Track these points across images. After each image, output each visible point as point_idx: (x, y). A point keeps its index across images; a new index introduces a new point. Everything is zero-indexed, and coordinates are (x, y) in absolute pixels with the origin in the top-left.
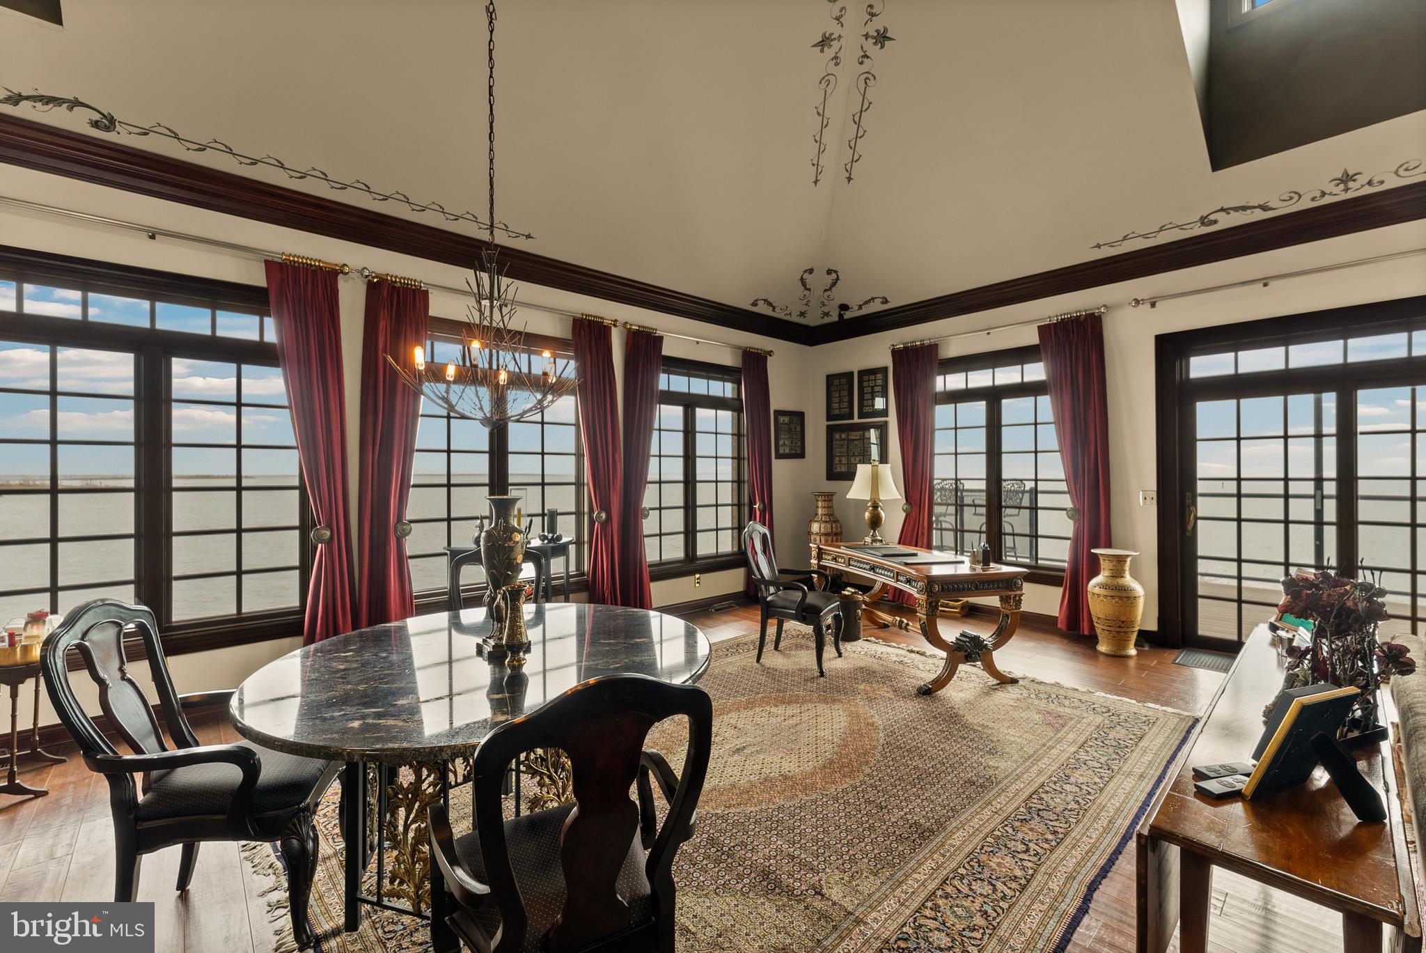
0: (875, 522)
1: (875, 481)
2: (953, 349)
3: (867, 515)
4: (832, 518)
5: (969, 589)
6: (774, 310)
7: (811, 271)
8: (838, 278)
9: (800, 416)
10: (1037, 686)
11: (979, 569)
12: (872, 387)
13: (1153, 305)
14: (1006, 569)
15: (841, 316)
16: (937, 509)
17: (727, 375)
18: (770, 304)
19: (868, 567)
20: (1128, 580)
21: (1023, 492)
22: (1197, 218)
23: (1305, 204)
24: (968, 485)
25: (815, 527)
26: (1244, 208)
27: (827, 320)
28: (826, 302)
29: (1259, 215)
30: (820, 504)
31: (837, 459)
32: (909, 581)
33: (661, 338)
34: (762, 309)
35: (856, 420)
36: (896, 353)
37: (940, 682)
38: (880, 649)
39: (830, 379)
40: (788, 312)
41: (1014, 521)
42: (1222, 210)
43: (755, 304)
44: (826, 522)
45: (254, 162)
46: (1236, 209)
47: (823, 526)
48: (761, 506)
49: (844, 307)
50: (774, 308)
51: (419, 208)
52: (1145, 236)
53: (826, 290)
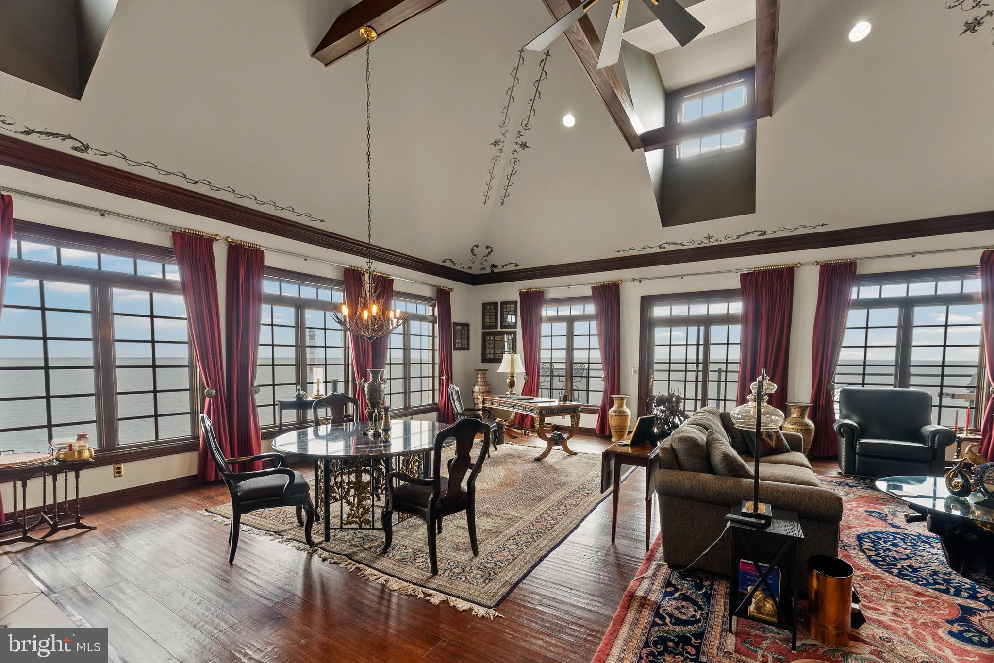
0: (512, 384)
1: (513, 363)
2: (551, 294)
3: (508, 380)
4: (486, 384)
5: (558, 413)
6: (454, 265)
7: (477, 246)
8: (492, 251)
9: (467, 326)
10: (585, 455)
11: (562, 404)
12: (508, 312)
13: (640, 282)
14: (573, 403)
15: (492, 271)
16: (541, 379)
17: (427, 302)
18: (453, 262)
19: (510, 406)
20: (625, 408)
21: (584, 369)
22: (658, 245)
23: (696, 245)
24: (556, 366)
25: (477, 389)
26: (675, 244)
27: (483, 272)
28: (484, 263)
29: (680, 247)
30: (479, 376)
31: (488, 351)
32: (531, 410)
33: (392, 280)
34: (448, 264)
35: (499, 329)
36: (522, 294)
37: (544, 455)
38: (515, 446)
39: (485, 305)
40: (462, 266)
41: (579, 384)
42: (667, 243)
43: (444, 261)
44: (483, 385)
45: (168, 174)
46: (672, 244)
47: (481, 387)
48: (447, 377)
49: (494, 266)
50: (454, 264)
51: (261, 203)
52: (638, 250)
53: (484, 256)
